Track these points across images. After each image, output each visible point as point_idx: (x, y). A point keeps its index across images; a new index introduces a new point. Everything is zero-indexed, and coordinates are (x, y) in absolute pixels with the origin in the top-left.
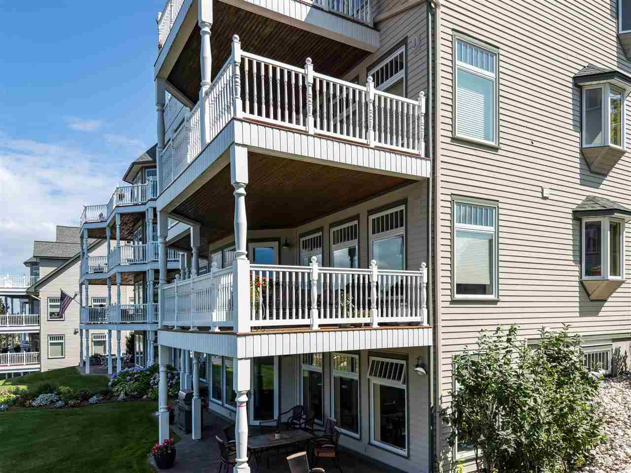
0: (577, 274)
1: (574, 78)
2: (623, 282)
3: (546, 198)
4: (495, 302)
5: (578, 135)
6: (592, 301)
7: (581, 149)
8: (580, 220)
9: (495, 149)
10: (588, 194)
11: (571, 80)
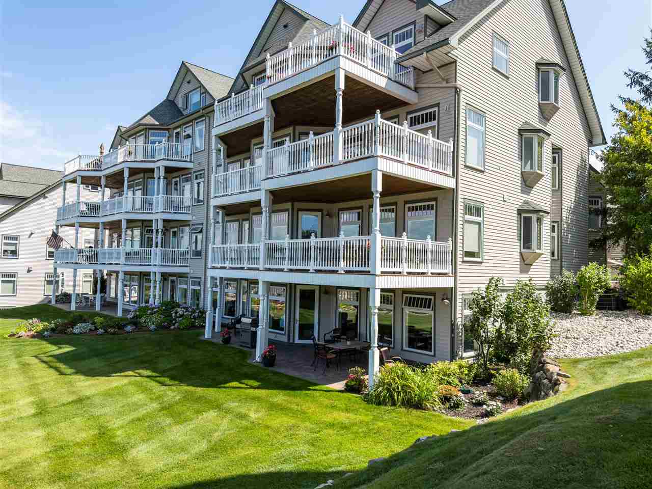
0: (519, 247)
1: (519, 130)
2: (542, 254)
3: (504, 201)
4: (481, 263)
5: (520, 163)
6: (526, 264)
7: (522, 172)
8: (521, 215)
9: (483, 172)
10: (525, 199)
11: (517, 131)
